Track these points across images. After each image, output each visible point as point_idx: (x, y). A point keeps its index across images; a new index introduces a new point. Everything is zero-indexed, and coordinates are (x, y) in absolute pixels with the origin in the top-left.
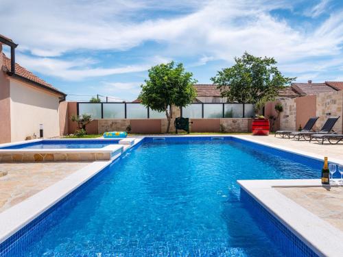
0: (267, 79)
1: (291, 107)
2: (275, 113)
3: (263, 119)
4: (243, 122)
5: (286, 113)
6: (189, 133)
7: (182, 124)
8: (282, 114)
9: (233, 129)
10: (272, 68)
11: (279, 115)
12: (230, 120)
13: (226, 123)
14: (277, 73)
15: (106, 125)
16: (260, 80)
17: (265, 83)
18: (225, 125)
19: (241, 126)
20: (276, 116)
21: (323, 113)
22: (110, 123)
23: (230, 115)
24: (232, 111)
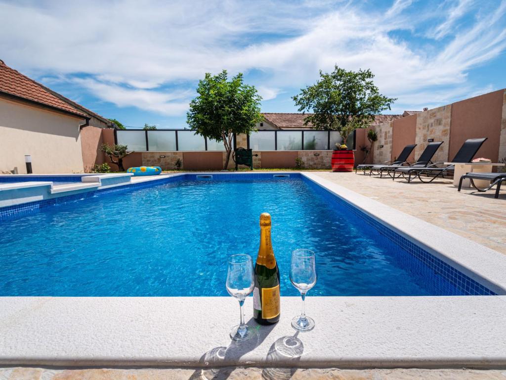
0: (361, 99)
1: (386, 133)
2: (368, 143)
3: (345, 149)
4: (327, 156)
5: (380, 142)
6: (252, 169)
7: (244, 157)
8: (376, 144)
9: (315, 164)
10: (367, 84)
11: (372, 146)
12: (311, 153)
13: (306, 156)
14: (373, 90)
15: (152, 159)
16: (353, 100)
17: (358, 104)
18: (304, 159)
19: (325, 161)
20: (369, 147)
21: (425, 140)
22: (157, 157)
23: (312, 146)
24: (314, 140)
